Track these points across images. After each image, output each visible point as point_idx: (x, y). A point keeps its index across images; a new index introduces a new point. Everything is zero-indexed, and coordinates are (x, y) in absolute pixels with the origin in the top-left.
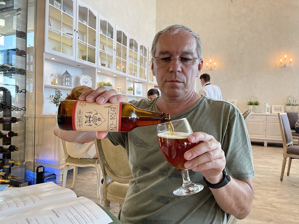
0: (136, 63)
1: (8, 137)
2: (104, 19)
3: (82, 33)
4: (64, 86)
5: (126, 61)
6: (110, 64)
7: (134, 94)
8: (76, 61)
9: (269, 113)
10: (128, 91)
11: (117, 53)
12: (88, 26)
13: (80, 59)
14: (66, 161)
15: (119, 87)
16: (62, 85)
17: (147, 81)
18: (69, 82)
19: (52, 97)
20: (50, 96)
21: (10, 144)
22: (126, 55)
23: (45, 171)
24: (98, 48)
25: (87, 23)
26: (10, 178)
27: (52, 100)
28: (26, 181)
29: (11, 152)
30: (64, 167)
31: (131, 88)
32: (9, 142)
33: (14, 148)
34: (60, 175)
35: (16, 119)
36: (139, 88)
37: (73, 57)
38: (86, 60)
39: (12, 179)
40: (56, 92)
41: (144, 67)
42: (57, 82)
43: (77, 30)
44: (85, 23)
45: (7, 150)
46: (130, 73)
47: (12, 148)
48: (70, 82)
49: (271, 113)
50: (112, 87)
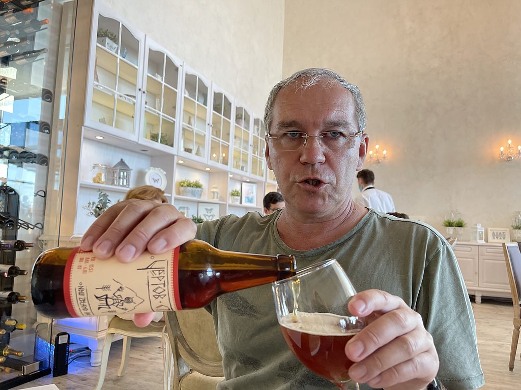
0: (246, 149)
1: (6, 276)
2: (192, 71)
3: (153, 95)
4: (116, 185)
5: (229, 146)
6: (201, 149)
7: (241, 203)
8: (140, 142)
9: (483, 242)
10: (230, 197)
11: (212, 130)
12: (163, 83)
13: (147, 140)
14: (109, 326)
15: (215, 190)
16: (113, 184)
17: (264, 180)
18: (125, 180)
19: (93, 204)
20: (90, 204)
21: (11, 289)
22: (228, 134)
23: (71, 342)
24: (179, 121)
25: (162, 79)
26: (6, 352)
27: (92, 211)
28: (36, 360)
29: (13, 305)
30: (105, 335)
31: (236, 191)
32: (9, 286)
33: (17, 297)
34: (98, 350)
35: (24, 244)
36: (250, 191)
37: (135, 135)
38: (157, 141)
39: (11, 354)
40: (100, 196)
41: (260, 156)
42: (103, 179)
43: (144, 89)
44: (159, 78)
45: (4, 300)
46: (235, 166)
47: (14, 298)
48: (127, 179)
49: (487, 241)
50: (202, 189)
